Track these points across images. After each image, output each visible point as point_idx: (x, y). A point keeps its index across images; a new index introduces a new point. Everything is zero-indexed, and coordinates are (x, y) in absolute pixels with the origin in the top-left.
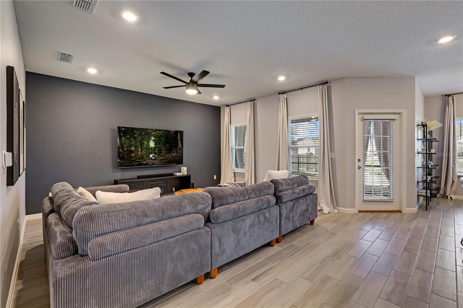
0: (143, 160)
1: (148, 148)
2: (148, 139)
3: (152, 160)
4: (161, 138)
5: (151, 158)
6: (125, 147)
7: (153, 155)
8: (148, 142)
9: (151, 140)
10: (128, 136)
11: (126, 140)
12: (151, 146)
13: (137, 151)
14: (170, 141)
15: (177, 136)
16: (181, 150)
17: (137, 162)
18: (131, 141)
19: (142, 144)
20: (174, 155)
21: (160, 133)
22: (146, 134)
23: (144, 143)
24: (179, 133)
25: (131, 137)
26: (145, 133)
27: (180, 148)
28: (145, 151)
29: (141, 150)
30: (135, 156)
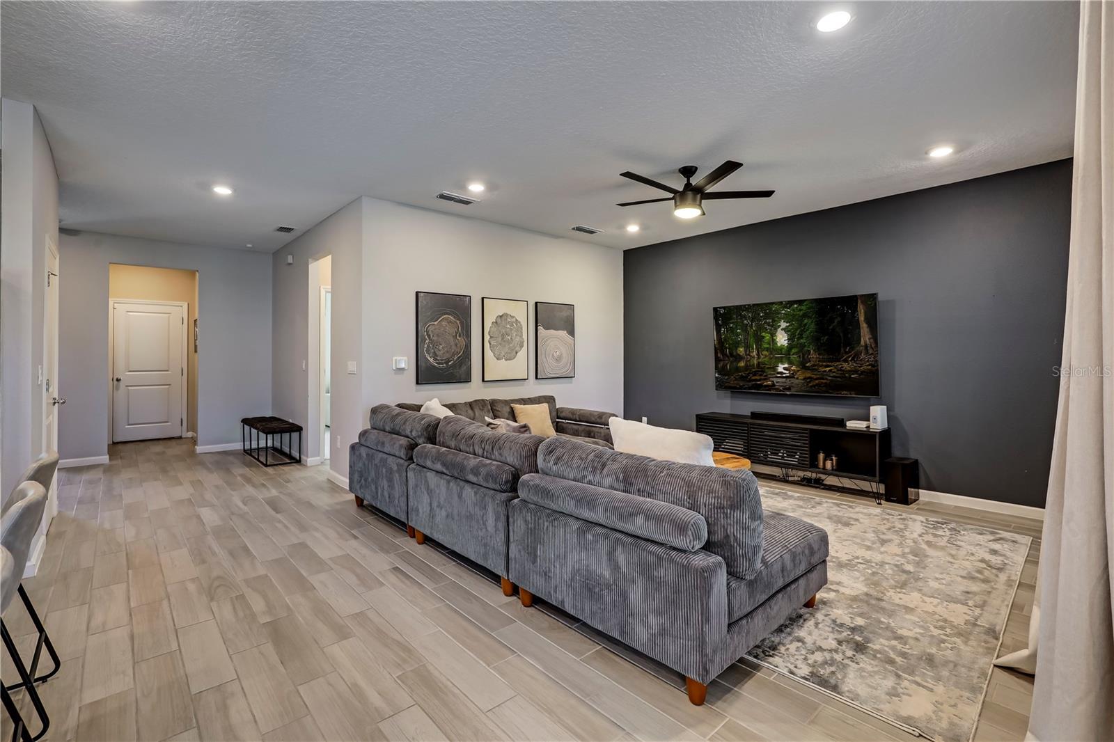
0: (762, 377)
1: (774, 349)
2: (772, 326)
3: (784, 379)
4: (806, 321)
5: (781, 373)
6: (726, 348)
7: (786, 366)
8: (773, 335)
9: (779, 330)
10: (731, 325)
11: (727, 332)
12: (779, 345)
13: (749, 355)
14: (831, 327)
15: (855, 309)
16: (871, 351)
17: (750, 381)
18: (738, 335)
19: (759, 339)
20: (846, 366)
21: (800, 310)
22: (767, 316)
23: (763, 337)
24: (862, 302)
25: (736, 326)
26: (764, 314)
27: (866, 346)
28: (766, 356)
29: (758, 355)
30: (747, 368)
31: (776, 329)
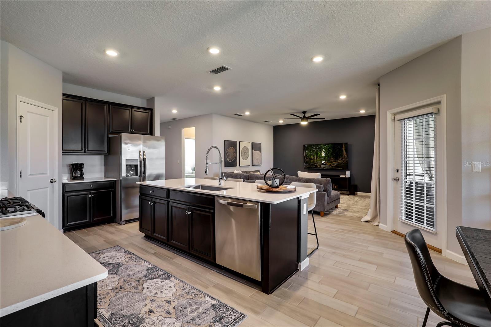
0: (318, 165)
1: (321, 157)
3: (324, 165)
4: (330, 149)
5: (323, 163)
6: (308, 156)
7: (324, 161)
8: (321, 153)
10: (309, 150)
11: (308, 152)
13: (314, 158)
14: (336, 151)
15: (342, 146)
16: (346, 158)
17: (314, 166)
18: (311, 153)
20: (340, 161)
21: (328, 146)
22: (319, 148)
23: (318, 154)
24: (344, 145)
27: (345, 156)
28: (319, 159)
29: (317, 158)
30: (313, 162)
31: (322, 151)
